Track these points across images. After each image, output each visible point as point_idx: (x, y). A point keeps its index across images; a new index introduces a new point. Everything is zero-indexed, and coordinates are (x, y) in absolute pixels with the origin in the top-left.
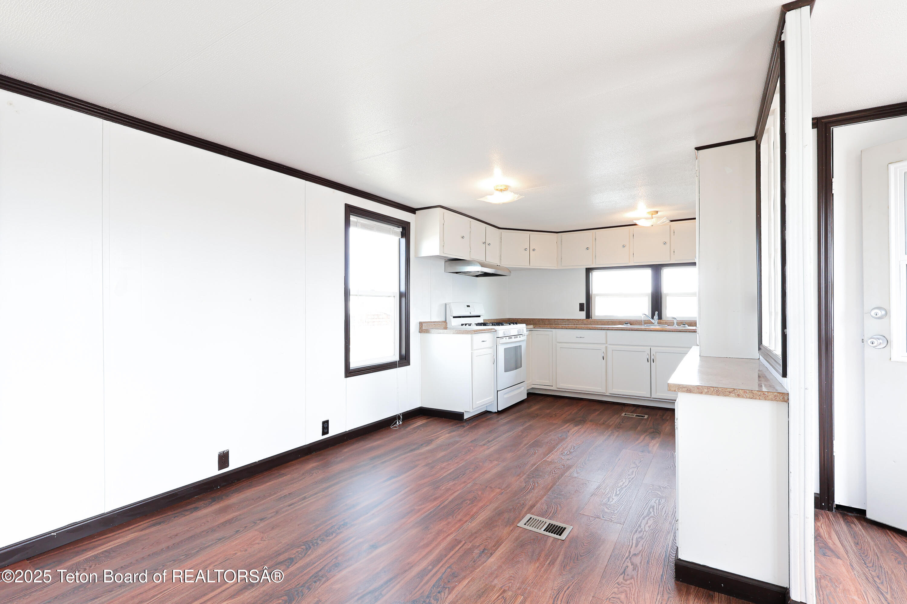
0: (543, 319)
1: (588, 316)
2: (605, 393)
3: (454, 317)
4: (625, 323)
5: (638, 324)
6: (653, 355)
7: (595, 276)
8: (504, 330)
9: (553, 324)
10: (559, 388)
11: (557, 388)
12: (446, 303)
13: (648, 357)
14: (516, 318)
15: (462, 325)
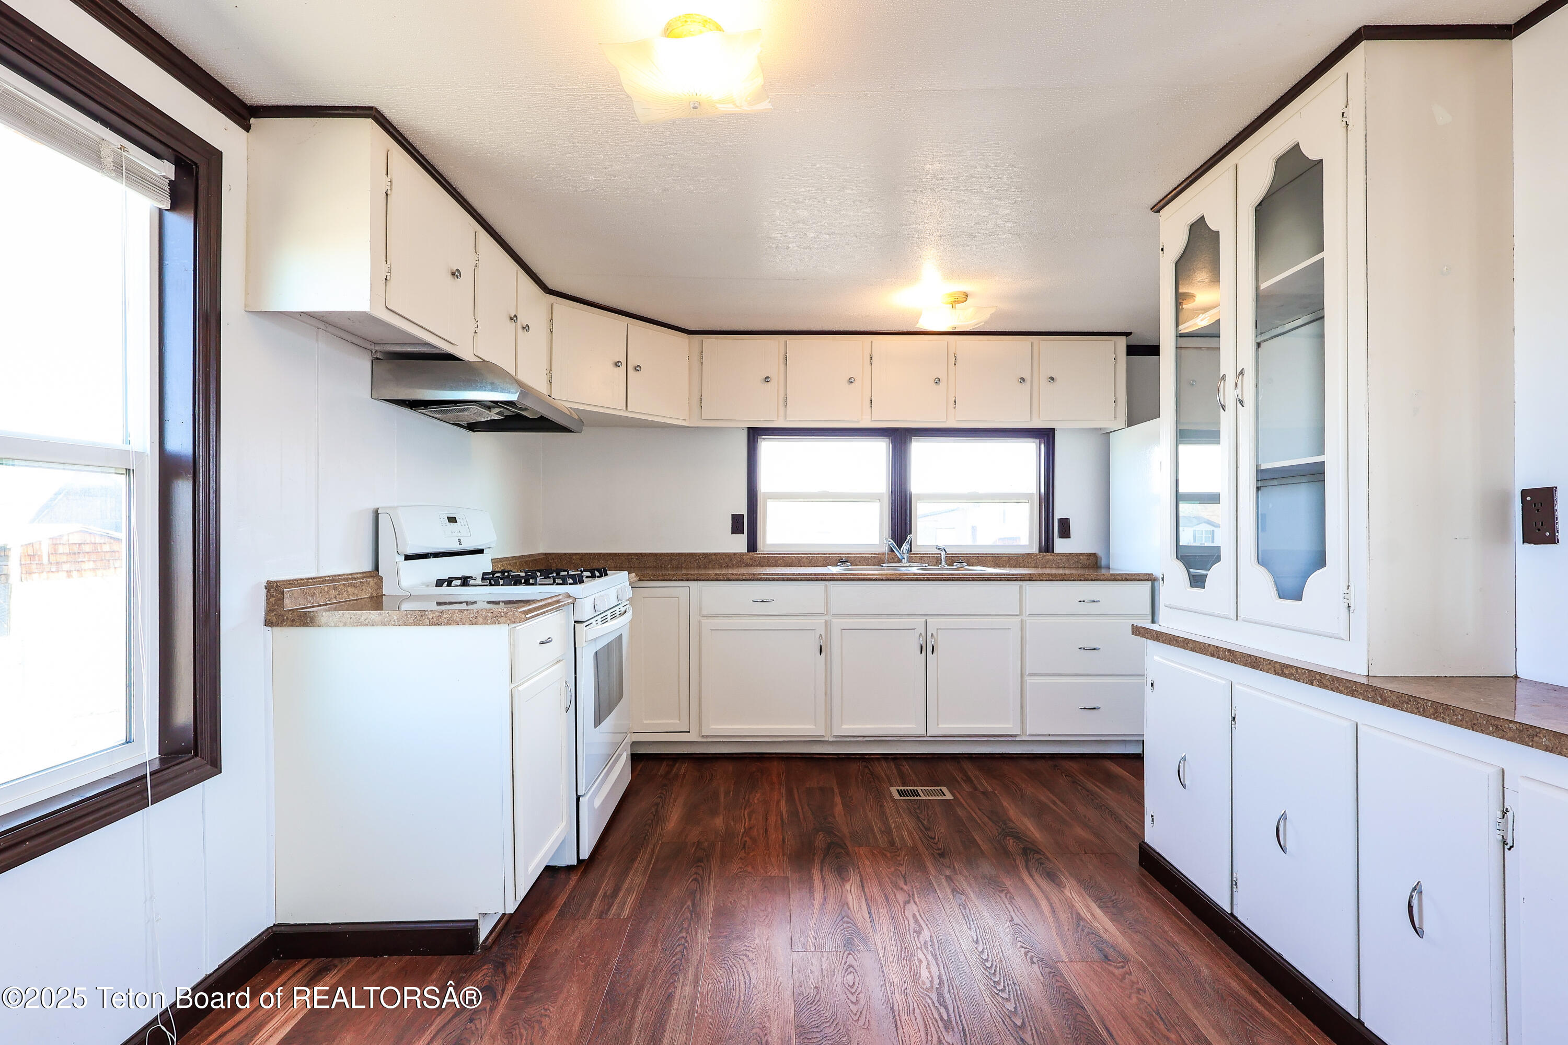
0: (641, 553)
1: (752, 545)
2: (823, 736)
3: (408, 558)
4: (841, 562)
5: (865, 564)
6: (932, 635)
7: (766, 446)
8: (593, 597)
9: (666, 568)
10: (707, 736)
11: (703, 736)
12: (377, 507)
13: (922, 641)
14: (565, 554)
15: (439, 583)
